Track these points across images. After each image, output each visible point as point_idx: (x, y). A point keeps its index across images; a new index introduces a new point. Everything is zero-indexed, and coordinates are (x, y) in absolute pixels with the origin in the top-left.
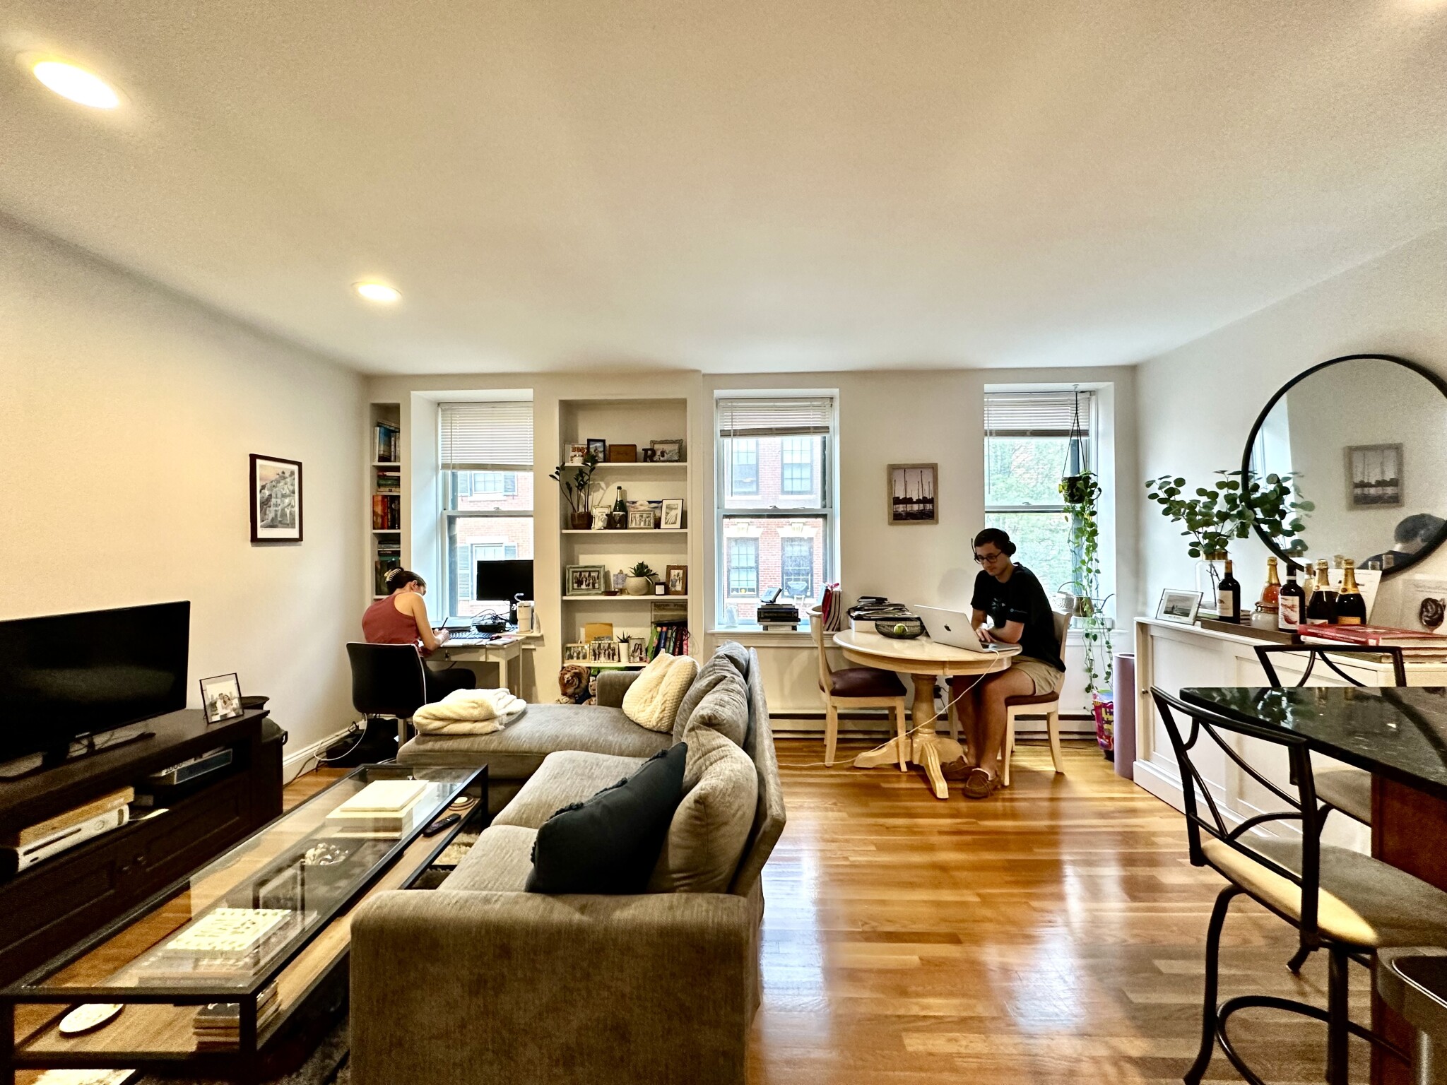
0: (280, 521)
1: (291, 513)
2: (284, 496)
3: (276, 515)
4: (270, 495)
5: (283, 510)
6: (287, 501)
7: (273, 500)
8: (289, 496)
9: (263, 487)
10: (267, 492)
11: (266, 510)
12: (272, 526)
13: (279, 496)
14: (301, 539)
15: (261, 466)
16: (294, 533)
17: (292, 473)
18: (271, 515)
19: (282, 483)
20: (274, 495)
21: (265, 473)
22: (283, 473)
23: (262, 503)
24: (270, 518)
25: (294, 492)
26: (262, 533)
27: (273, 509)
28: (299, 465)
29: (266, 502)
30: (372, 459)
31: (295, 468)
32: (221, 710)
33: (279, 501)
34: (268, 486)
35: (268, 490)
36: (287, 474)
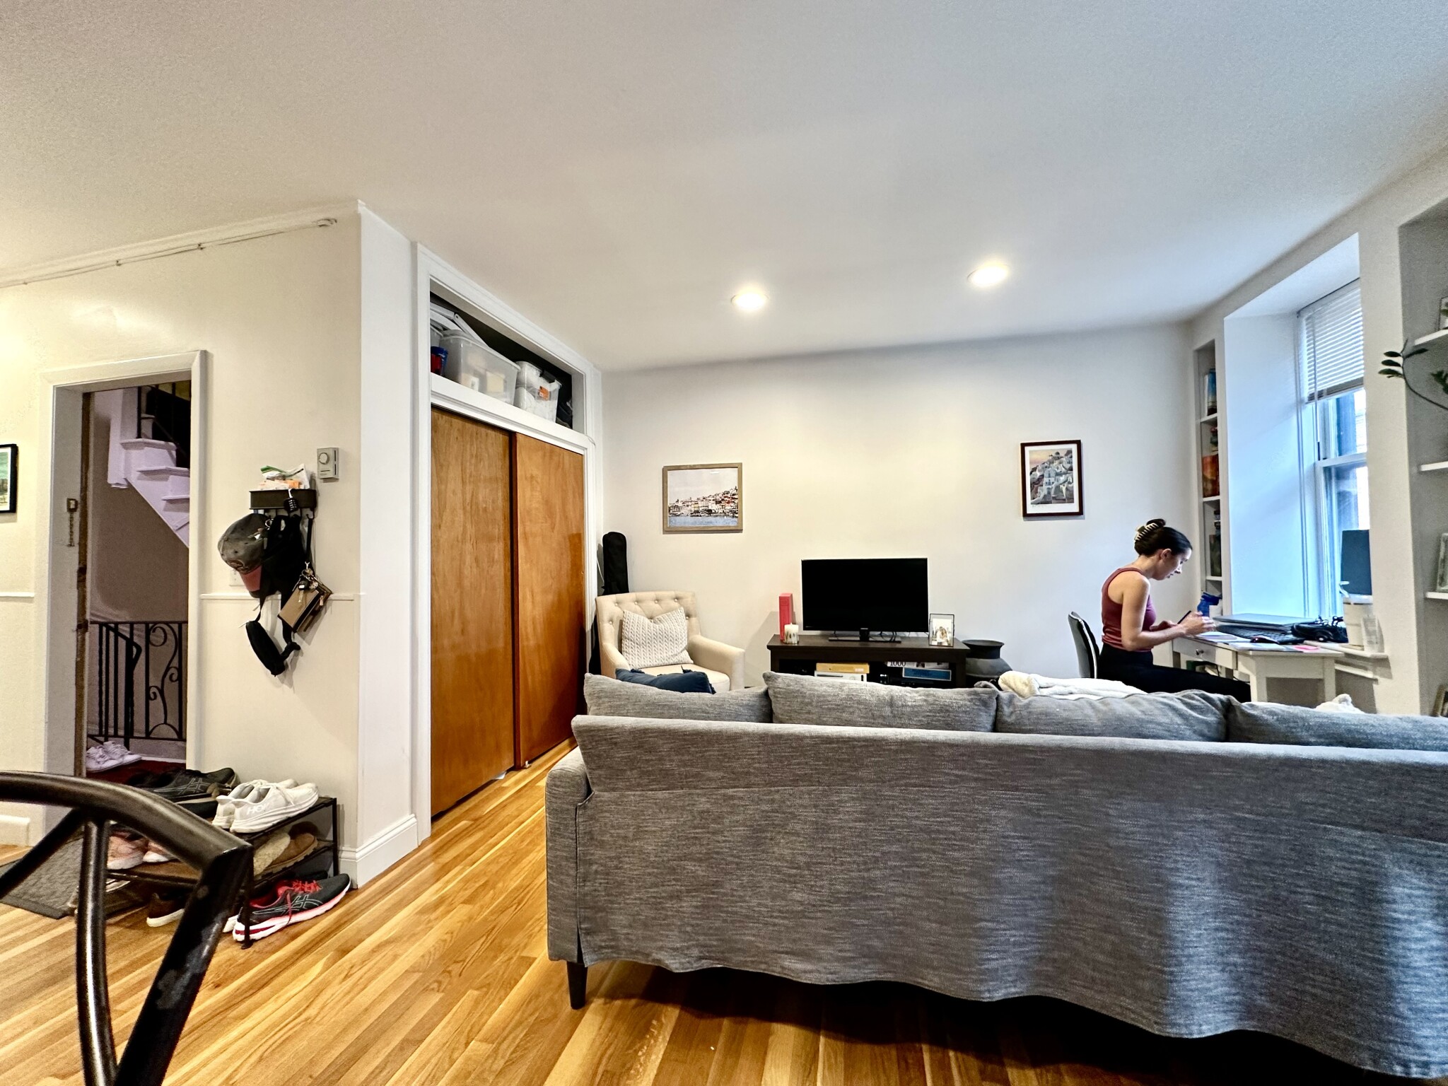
0: (1053, 498)
1: (1067, 489)
2: (1058, 474)
3: (1049, 493)
4: (1043, 476)
5: (1058, 488)
6: (1062, 478)
7: (1046, 480)
8: (1065, 474)
9: (1034, 470)
10: (1038, 474)
11: (1037, 489)
12: (1045, 501)
13: (1053, 474)
14: (1081, 513)
15: (1030, 452)
16: (1074, 507)
17: (1069, 452)
18: (1043, 491)
19: (1056, 462)
20: (1046, 475)
21: (1035, 457)
22: (1058, 453)
23: (1033, 484)
24: (1042, 496)
25: (1071, 469)
26: (1031, 509)
27: (1045, 487)
28: (1078, 443)
29: (1036, 483)
30: (1200, 415)
31: (1074, 447)
32: (939, 639)
33: (1052, 480)
34: (1040, 467)
35: (1039, 471)
36: (1062, 454)
